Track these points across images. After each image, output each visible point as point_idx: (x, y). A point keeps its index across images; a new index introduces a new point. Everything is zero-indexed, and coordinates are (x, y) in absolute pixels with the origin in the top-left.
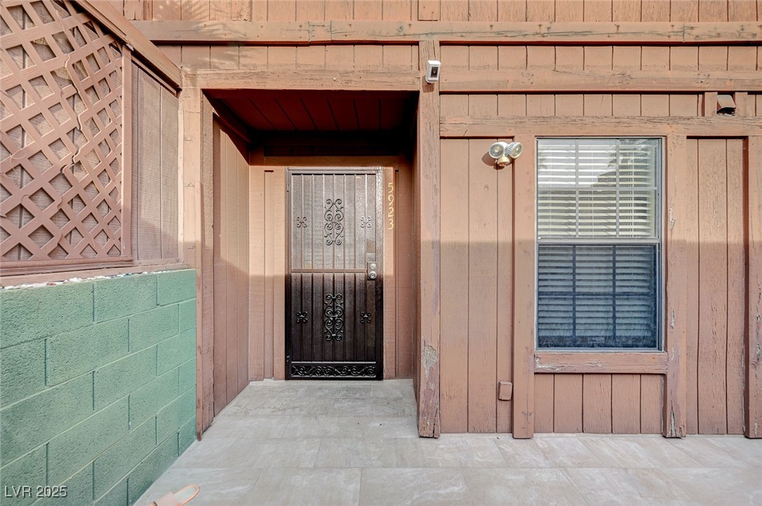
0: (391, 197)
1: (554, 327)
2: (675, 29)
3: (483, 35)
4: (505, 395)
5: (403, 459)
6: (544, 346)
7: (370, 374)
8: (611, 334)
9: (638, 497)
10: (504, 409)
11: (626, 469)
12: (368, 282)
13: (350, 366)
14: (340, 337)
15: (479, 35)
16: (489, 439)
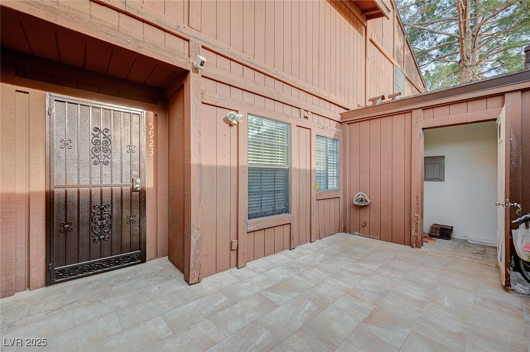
0: (151, 133)
1: (254, 208)
2: (293, 80)
3: (224, 52)
4: (234, 247)
5: (186, 299)
6: (251, 218)
7: (136, 260)
8: (274, 209)
9: (290, 273)
10: (234, 254)
11: (283, 265)
12: (133, 193)
13: (117, 259)
14: (108, 238)
16: (226, 273)
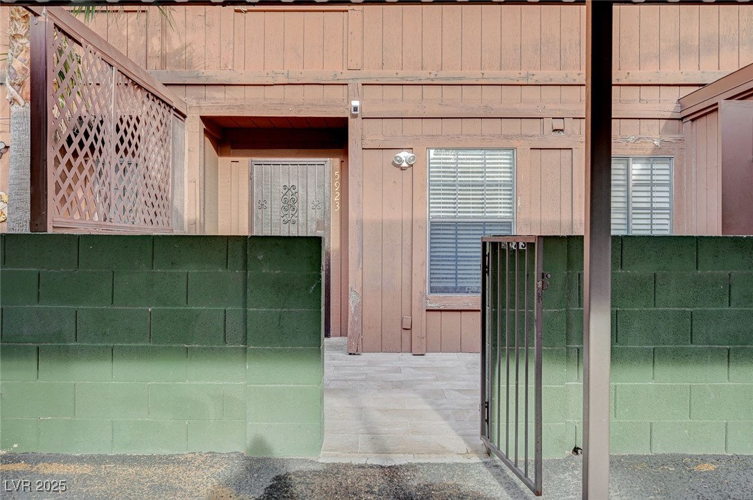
0: (337, 184)
1: (442, 280)
2: (522, 76)
3: (391, 79)
4: (407, 325)
6: (434, 292)
10: (407, 334)
15: (388, 79)
